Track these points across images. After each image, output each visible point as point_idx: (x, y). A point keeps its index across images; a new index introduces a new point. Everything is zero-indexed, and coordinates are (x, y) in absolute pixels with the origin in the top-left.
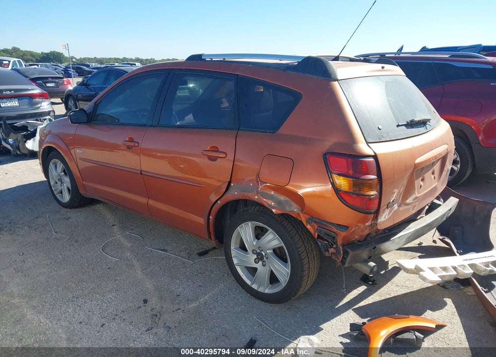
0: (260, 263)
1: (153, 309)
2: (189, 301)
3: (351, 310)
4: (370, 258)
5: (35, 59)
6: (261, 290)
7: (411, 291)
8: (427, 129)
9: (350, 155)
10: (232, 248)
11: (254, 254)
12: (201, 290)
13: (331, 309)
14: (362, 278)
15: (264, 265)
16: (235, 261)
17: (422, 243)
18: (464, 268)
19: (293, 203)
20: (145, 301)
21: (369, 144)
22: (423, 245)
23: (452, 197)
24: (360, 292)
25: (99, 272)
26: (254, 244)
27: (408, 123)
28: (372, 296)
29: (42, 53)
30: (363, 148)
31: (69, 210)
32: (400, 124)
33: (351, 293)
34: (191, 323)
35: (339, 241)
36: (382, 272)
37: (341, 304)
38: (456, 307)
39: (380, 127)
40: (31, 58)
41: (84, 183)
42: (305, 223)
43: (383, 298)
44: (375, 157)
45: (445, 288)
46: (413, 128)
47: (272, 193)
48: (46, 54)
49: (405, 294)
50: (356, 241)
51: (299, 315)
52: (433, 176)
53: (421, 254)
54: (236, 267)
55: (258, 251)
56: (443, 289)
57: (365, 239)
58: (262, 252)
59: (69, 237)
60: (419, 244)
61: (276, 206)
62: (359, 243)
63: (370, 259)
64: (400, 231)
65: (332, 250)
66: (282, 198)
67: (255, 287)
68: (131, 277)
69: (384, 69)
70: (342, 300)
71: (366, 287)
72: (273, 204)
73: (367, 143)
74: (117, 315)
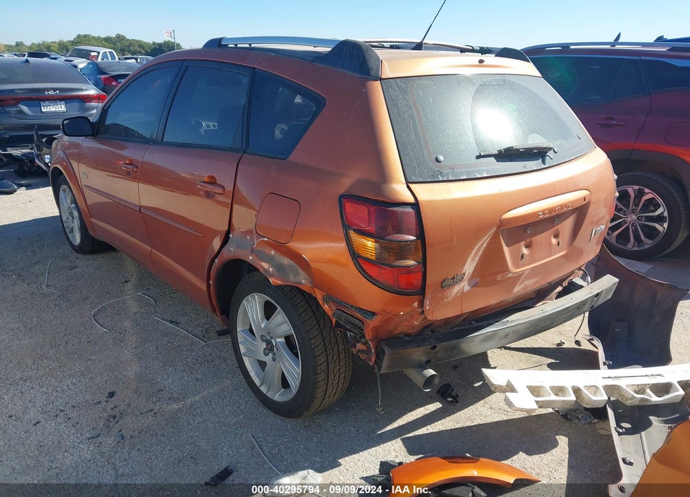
0: (271, 355)
1: (116, 407)
2: (172, 399)
3: (399, 440)
4: (428, 362)
5: (144, 52)
6: (270, 395)
7: (509, 418)
8: (544, 163)
9: (377, 201)
10: (238, 330)
11: (264, 341)
12: (195, 386)
13: (368, 435)
14: (439, 390)
15: (274, 360)
16: (242, 349)
17: (564, 343)
18: (596, 392)
19: (301, 271)
20: (111, 395)
21: (411, 185)
22: (564, 346)
23: (609, 276)
24: (427, 412)
25: (73, 345)
26: (263, 326)
27: (500, 152)
28: (443, 421)
29: (154, 43)
30: (400, 190)
31: (81, 256)
32: (482, 154)
33: (412, 413)
34: (156, 434)
35: (368, 335)
36: (477, 385)
37: (389, 428)
38: (570, 453)
39: (441, 158)
40: (139, 49)
41: (92, 219)
42: (321, 302)
43: (459, 426)
44: (416, 205)
45: (567, 419)
46: (511, 160)
47: (273, 252)
48: (159, 44)
49: (497, 423)
50: (401, 336)
51: (318, 437)
52: (554, 241)
53: (553, 361)
54: (243, 357)
55: (269, 338)
56: (563, 420)
57: (420, 333)
58: (272, 340)
59: (60, 294)
60: (558, 345)
61: (275, 273)
62: (407, 339)
63: (428, 364)
64: (489, 325)
65: (360, 346)
66: (286, 261)
67: (263, 389)
68: (112, 356)
69: (484, 64)
70: (394, 421)
71: (441, 406)
72: (270, 269)
73: (407, 183)
74: (63, 411)
